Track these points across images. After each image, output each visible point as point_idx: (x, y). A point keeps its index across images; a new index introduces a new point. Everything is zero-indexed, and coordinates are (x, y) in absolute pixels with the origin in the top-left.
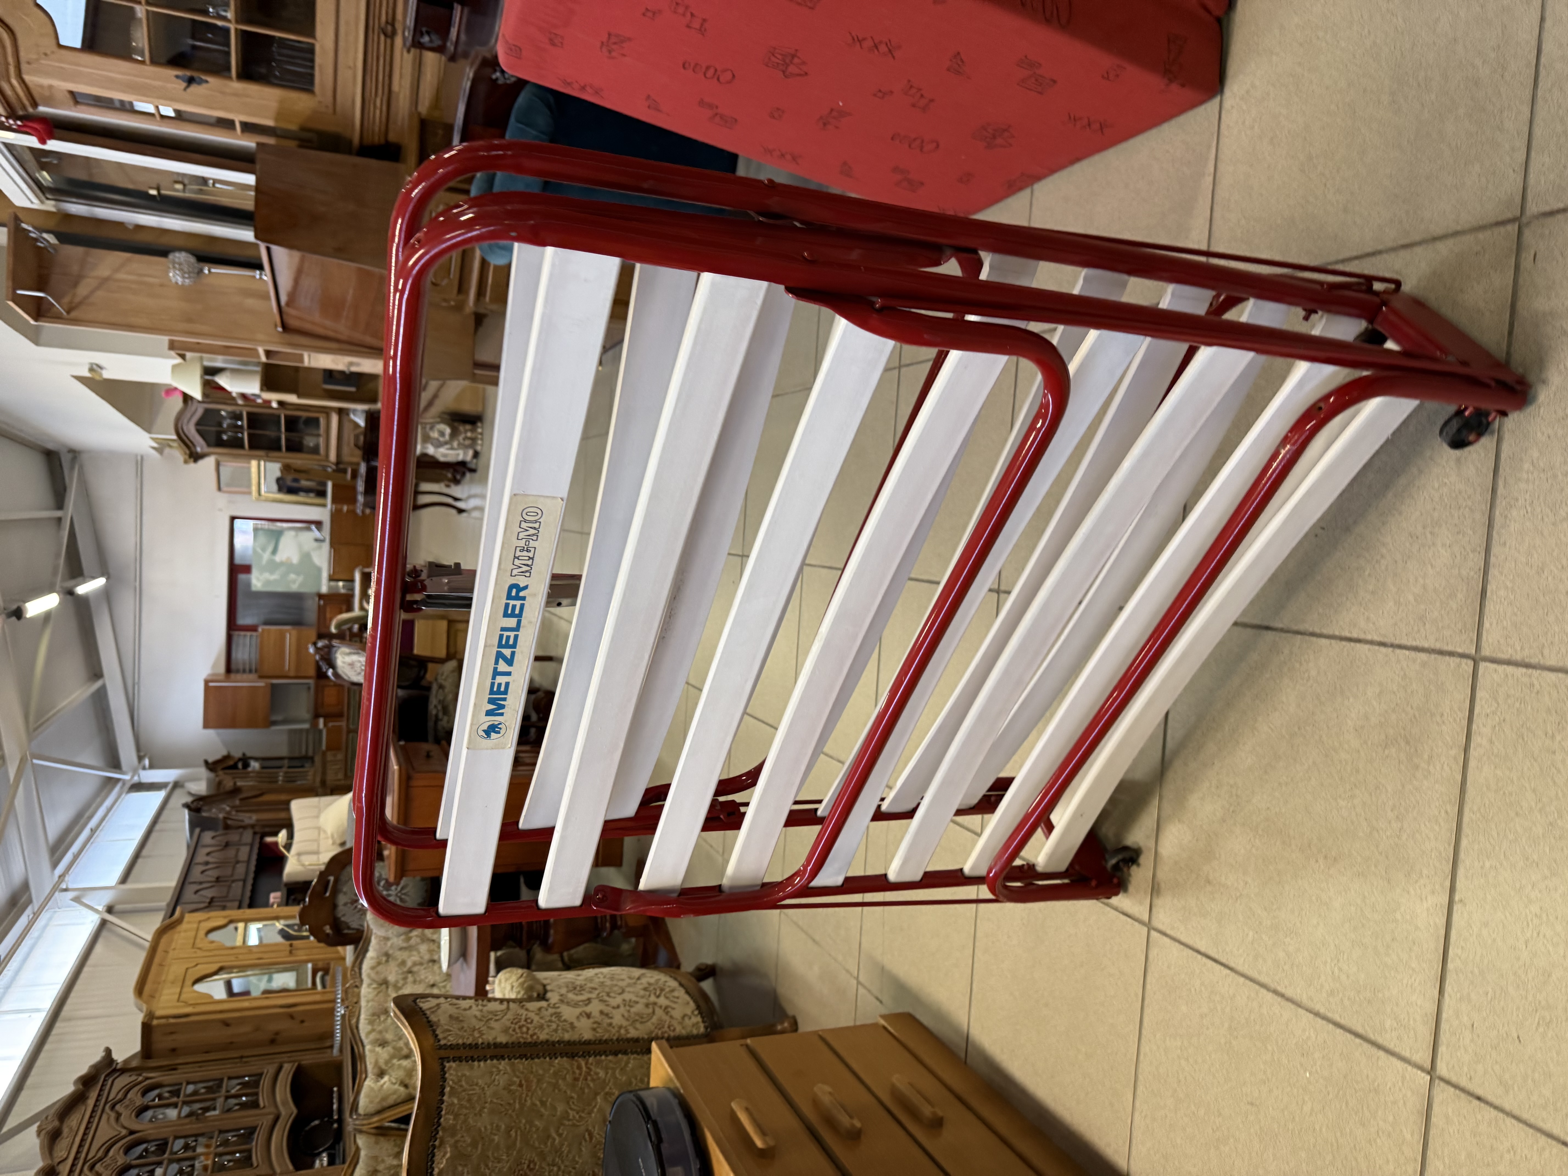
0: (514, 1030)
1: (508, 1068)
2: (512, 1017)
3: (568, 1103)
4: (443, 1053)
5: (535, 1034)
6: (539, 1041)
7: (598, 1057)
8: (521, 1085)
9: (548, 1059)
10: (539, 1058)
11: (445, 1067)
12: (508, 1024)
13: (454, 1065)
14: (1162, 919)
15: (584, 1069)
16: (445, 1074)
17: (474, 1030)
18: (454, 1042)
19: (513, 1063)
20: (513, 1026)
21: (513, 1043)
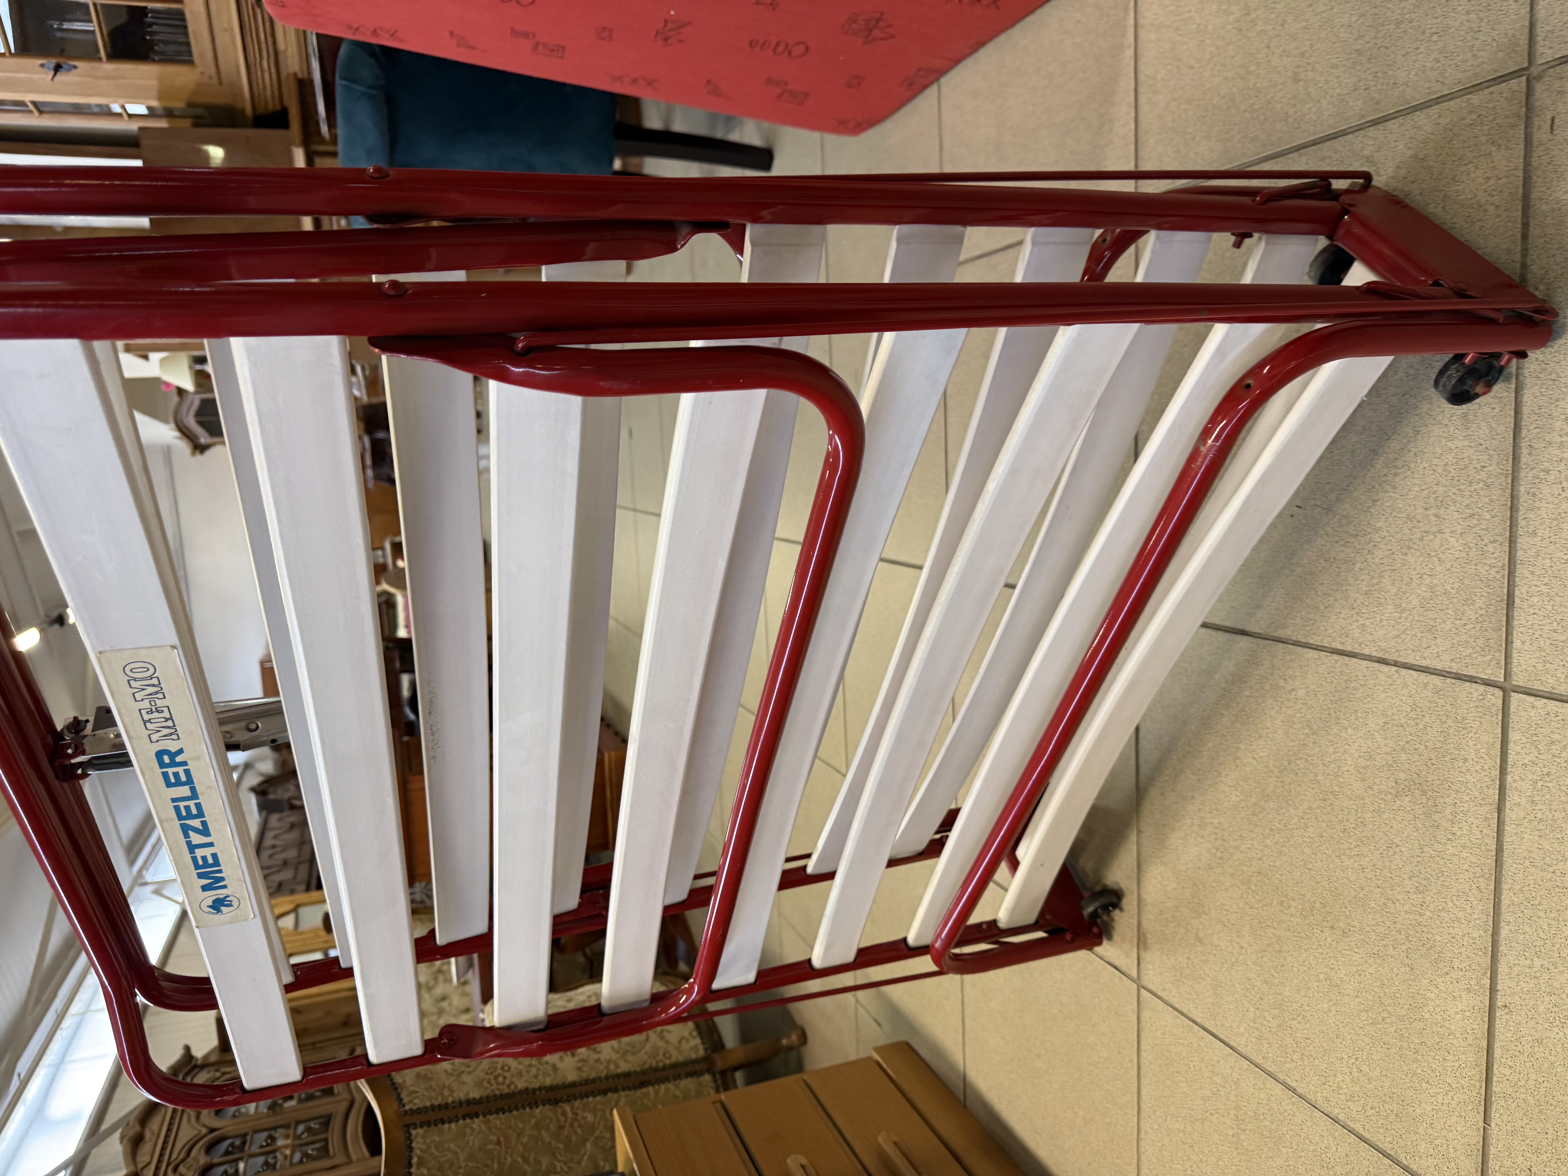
0: (489, 1082)
1: (483, 1126)
2: (487, 1067)
3: (554, 1154)
4: (408, 1120)
5: (512, 1083)
6: (517, 1091)
7: (585, 1100)
8: (499, 1143)
9: (528, 1109)
10: (517, 1110)
11: (410, 1135)
12: (482, 1075)
13: (420, 1131)
14: (1151, 978)
15: (570, 1114)
16: (411, 1142)
17: (444, 1087)
18: (421, 1105)
19: (489, 1121)
20: (487, 1077)
21: (488, 1097)
